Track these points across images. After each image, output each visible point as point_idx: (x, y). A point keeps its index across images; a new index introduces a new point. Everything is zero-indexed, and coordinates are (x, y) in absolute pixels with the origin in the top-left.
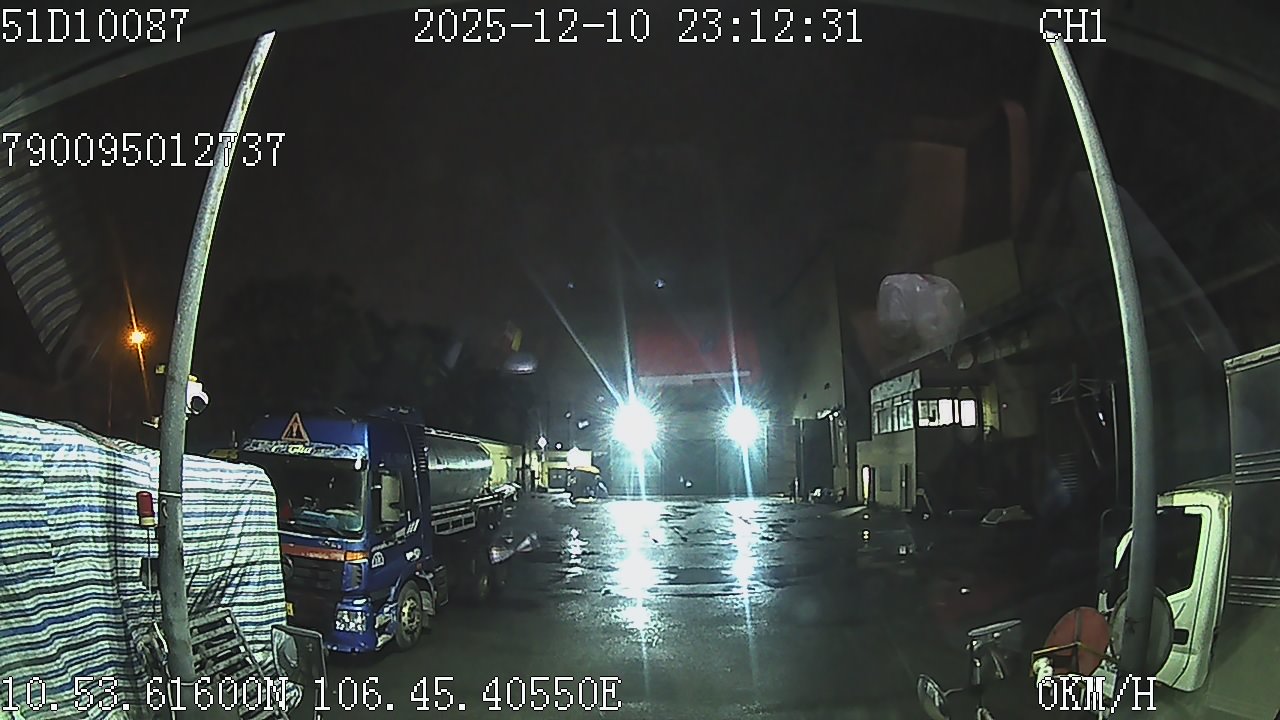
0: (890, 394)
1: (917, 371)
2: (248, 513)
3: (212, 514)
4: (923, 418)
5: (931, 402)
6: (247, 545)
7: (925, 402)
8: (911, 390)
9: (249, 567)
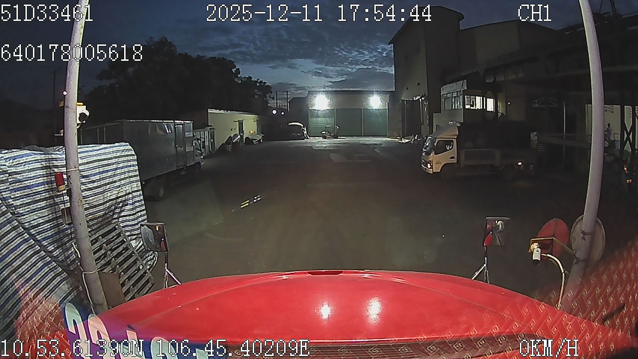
0: (451, 90)
1: (465, 80)
2: (122, 168)
3: (102, 172)
4: (467, 105)
5: (471, 97)
6: (124, 185)
7: (469, 96)
8: (462, 90)
9: (126, 196)
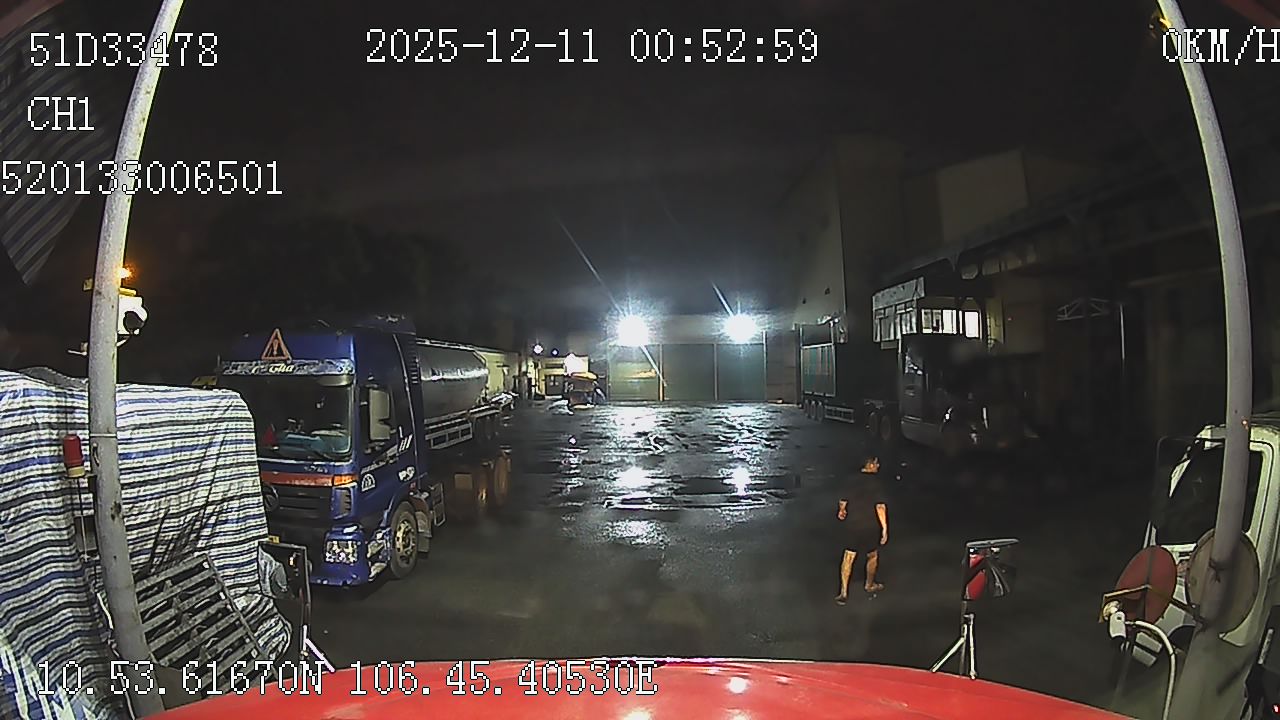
0: (893, 301)
1: (922, 279)
2: (222, 443)
3: (182, 449)
4: (926, 326)
5: (935, 311)
6: (223, 479)
7: (929, 311)
8: (915, 298)
9: (226, 504)
